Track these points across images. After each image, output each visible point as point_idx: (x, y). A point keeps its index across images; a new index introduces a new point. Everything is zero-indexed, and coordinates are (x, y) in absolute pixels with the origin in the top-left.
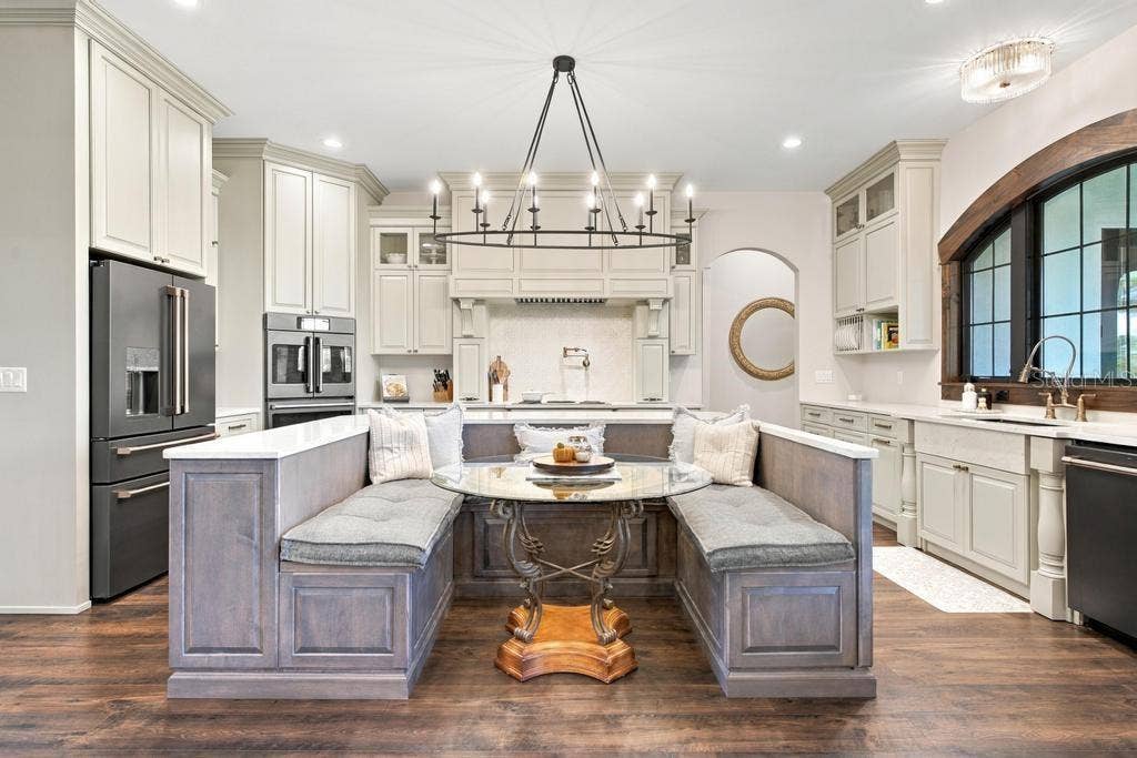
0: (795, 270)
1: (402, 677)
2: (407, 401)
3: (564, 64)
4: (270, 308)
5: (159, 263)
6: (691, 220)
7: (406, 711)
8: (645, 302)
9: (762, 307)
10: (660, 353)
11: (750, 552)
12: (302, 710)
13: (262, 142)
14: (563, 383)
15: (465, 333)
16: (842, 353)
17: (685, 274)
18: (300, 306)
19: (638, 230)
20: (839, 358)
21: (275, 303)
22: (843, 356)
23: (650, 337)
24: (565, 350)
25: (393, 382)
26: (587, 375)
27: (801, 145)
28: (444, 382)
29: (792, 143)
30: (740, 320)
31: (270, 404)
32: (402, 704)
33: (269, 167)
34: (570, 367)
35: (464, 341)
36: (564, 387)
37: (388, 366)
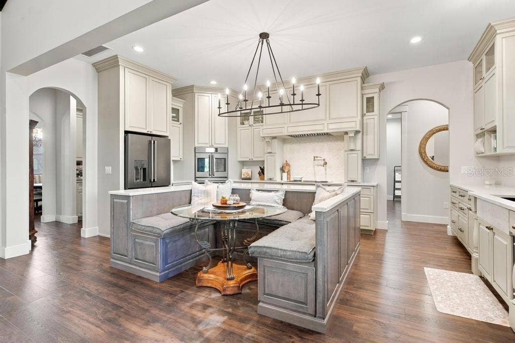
0: (448, 108)
1: (158, 274)
2: (250, 179)
3: (264, 36)
4: (196, 145)
5: (149, 133)
6: (319, 95)
7: (157, 286)
8: (346, 133)
9: (440, 130)
10: (356, 158)
11: (264, 249)
12: (132, 277)
13: (192, 86)
14: (315, 172)
15: (268, 151)
16: (480, 155)
17: (372, 117)
18: (207, 144)
19: (301, 103)
20: (479, 158)
21: (198, 143)
22: (480, 157)
23: (352, 150)
24: (314, 158)
25: (246, 171)
26: (326, 170)
27: (422, 40)
28: (262, 172)
29: (416, 40)
30: (426, 139)
31: (197, 179)
32: (156, 283)
33: (196, 94)
34: (318, 165)
35: (269, 155)
36: (315, 174)
37: (246, 165)
